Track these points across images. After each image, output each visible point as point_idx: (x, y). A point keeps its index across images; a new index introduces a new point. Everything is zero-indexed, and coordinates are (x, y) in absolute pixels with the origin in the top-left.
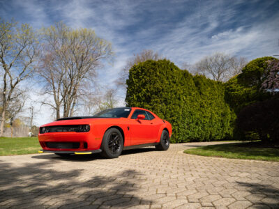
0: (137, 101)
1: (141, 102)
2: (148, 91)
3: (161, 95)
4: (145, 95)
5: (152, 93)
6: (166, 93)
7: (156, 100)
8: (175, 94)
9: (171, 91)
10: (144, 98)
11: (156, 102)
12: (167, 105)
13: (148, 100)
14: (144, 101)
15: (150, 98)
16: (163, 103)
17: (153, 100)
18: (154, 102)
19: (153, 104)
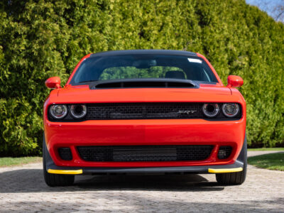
11: (44, 13)
12: (70, 24)
16: (62, 19)
17: (33, 6)
18: (34, 11)
19: (33, 18)
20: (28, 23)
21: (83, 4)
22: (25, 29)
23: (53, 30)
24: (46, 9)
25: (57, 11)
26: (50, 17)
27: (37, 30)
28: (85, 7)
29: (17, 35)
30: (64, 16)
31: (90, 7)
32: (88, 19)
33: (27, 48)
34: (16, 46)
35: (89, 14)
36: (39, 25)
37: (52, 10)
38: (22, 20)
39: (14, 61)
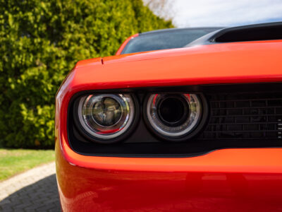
0: (19, 35)
1: (33, 37)
2: (56, 10)
3: (90, 25)
4: (46, 20)
5: (70, 15)
6: (98, 22)
7: (77, 35)
8: (116, 27)
9: (110, 19)
10: (44, 28)
11: (78, 41)
12: (98, 51)
13: (55, 34)
14: (41, 35)
15: (62, 29)
16: (92, 47)
17: (69, 36)
18: (71, 40)
19: (70, 45)
20: (66, 49)
21: (106, 36)
22: (64, 53)
23: (85, 54)
24: (80, 39)
25: (88, 40)
26: (82, 44)
27: (73, 54)
28: (108, 39)
29: (57, 58)
30: (92, 45)
31: (111, 39)
32: (110, 48)
33: (65, 67)
34: (56, 66)
35: (111, 45)
36: (74, 51)
37: (84, 40)
38: (61, 46)
39: (55, 77)
